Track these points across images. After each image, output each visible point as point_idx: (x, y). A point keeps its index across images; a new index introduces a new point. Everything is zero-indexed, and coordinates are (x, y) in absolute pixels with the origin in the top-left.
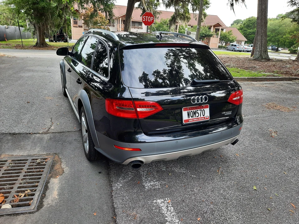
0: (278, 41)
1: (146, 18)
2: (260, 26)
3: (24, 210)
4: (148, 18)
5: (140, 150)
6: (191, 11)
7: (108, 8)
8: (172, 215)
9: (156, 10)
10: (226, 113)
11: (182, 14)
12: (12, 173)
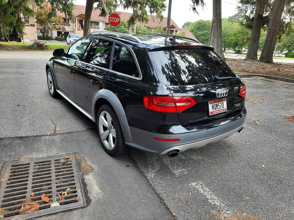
0: (225, 42)
1: (112, 19)
3: (75, 205)
4: (114, 19)
5: (179, 140)
6: (149, 14)
7: (67, 8)
8: (209, 193)
9: (116, 10)
10: (237, 105)
11: (140, 16)
12: (41, 175)
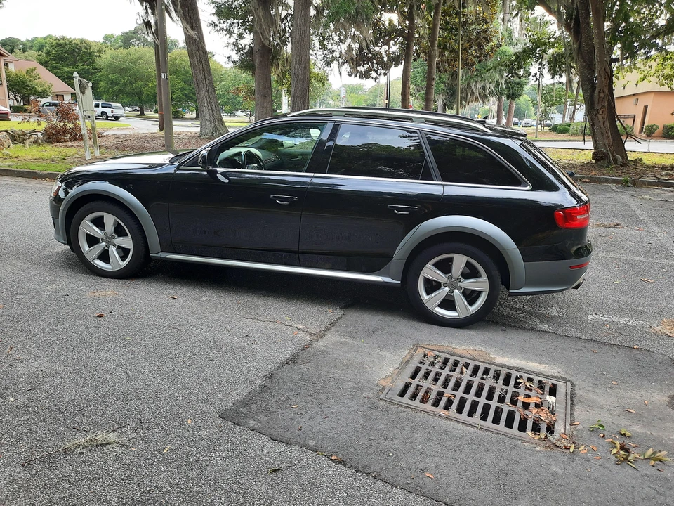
0: (140, 94)
2: (200, 71)
